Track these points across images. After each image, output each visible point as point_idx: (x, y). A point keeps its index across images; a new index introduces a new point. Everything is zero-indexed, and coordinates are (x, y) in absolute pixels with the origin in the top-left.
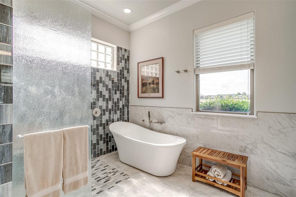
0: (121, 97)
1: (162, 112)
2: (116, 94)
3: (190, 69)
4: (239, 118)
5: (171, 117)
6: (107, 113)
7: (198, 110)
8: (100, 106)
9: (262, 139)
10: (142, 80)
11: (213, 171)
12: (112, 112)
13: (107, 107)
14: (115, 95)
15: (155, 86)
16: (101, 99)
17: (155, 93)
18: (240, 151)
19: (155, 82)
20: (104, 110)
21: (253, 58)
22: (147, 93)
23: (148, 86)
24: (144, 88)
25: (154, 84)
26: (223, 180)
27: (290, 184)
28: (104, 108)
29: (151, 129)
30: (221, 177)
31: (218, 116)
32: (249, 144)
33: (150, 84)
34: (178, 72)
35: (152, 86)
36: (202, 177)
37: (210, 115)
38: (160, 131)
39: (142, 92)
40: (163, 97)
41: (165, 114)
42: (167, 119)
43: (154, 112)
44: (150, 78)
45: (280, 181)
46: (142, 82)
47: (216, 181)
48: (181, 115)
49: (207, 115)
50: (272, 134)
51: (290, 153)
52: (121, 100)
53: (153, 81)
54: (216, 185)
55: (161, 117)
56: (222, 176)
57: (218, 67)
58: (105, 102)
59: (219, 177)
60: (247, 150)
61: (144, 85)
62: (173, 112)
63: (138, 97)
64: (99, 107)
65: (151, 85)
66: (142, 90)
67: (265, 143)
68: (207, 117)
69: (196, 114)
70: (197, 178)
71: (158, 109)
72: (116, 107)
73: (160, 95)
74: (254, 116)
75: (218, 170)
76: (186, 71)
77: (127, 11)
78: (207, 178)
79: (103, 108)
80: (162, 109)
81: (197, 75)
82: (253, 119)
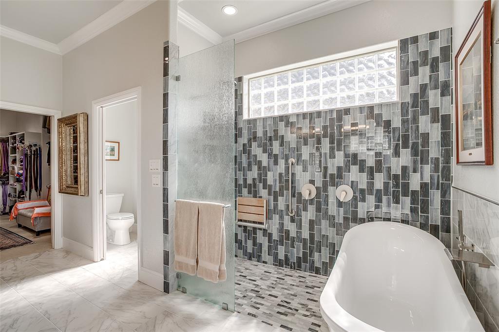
0: (415, 162)
2: (399, 157)
6: (371, 199)
8: (352, 182)
12: (384, 198)
13: (371, 185)
14: (394, 160)
16: (354, 169)
20: (362, 191)
28: (363, 185)
52: (415, 171)
58: (365, 175)
64: (350, 185)
72: (397, 185)
79: (360, 187)
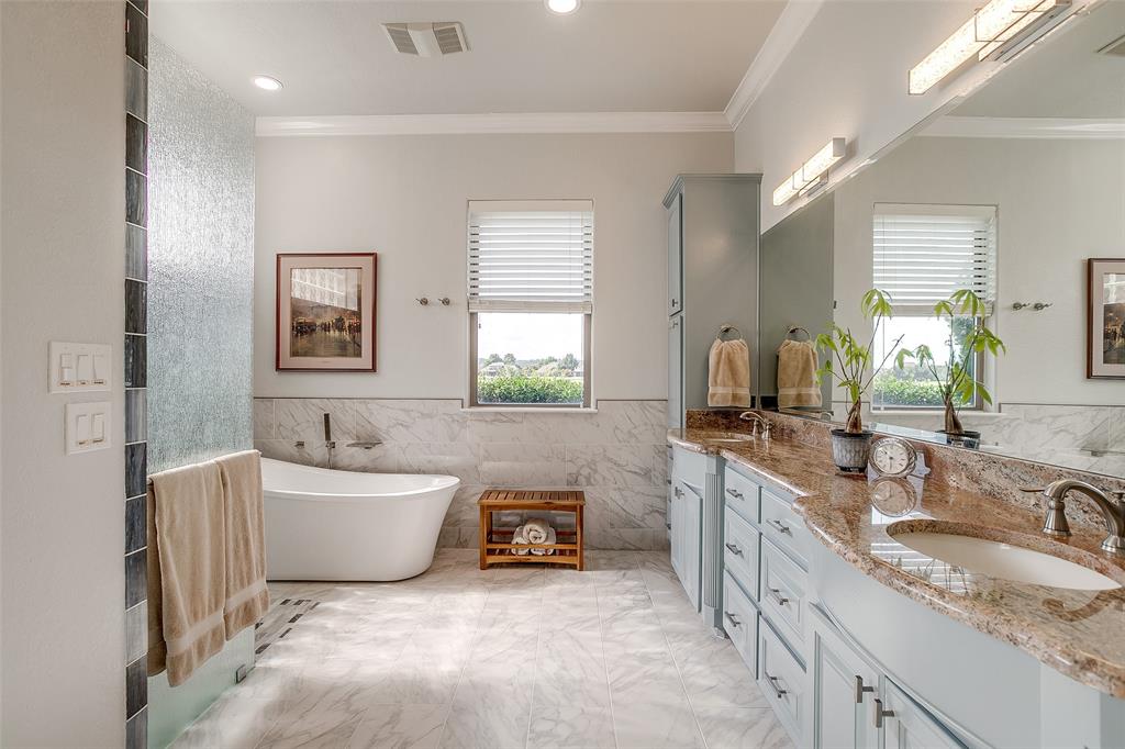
1: (372, 414)
3: (459, 298)
4: (566, 414)
5: (402, 425)
7: (473, 403)
9: (605, 451)
10: (295, 313)
11: (525, 533)
15: (347, 336)
17: (346, 356)
18: (569, 483)
19: (347, 324)
21: (588, 291)
22: (317, 356)
23: (319, 333)
24: (303, 342)
25: (341, 329)
26: (546, 543)
27: (642, 524)
29: (334, 467)
30: (543, 539)
31: (526, 413)
32: (583, 466)
33: (326, 328)
34: (424, 302)
35: (334, 334)
36: (502, 552)
37: (507, 413)
38: (364, 470)
39: (294, 354)
40: (374, 369)
41: (381, 418)
42: (387, 433)
43: (341, 416)
44: (329, 309)
45: (629, 523)
46: (293, 319)
47: (532, 551)
48: (431, 418)
49: (500, 413)
50: (620, 441)
51: (641, 469)
53: (340, 320)
54: (533, 559)
55: (369, 426)
56: (544, 536)
57: (525, 303)
59: (538, 541)
60: (582, 480)
61: (302, 329)
62: (407, 411)
63: (278, 368)
65: (332, 332)
66: (293, 344)
67: (610, 460)
68: (499, 417)
69: (472, 413)
70: (491, 560)
71: (358, 406)
73: (365, 361)
74: (592, 409)
75: (537, 527)
76: (446, 302)
77: (267, 84)
78: (513, 551)
80: (373, 406)
81: (473, 316)
82: (590, 414)
